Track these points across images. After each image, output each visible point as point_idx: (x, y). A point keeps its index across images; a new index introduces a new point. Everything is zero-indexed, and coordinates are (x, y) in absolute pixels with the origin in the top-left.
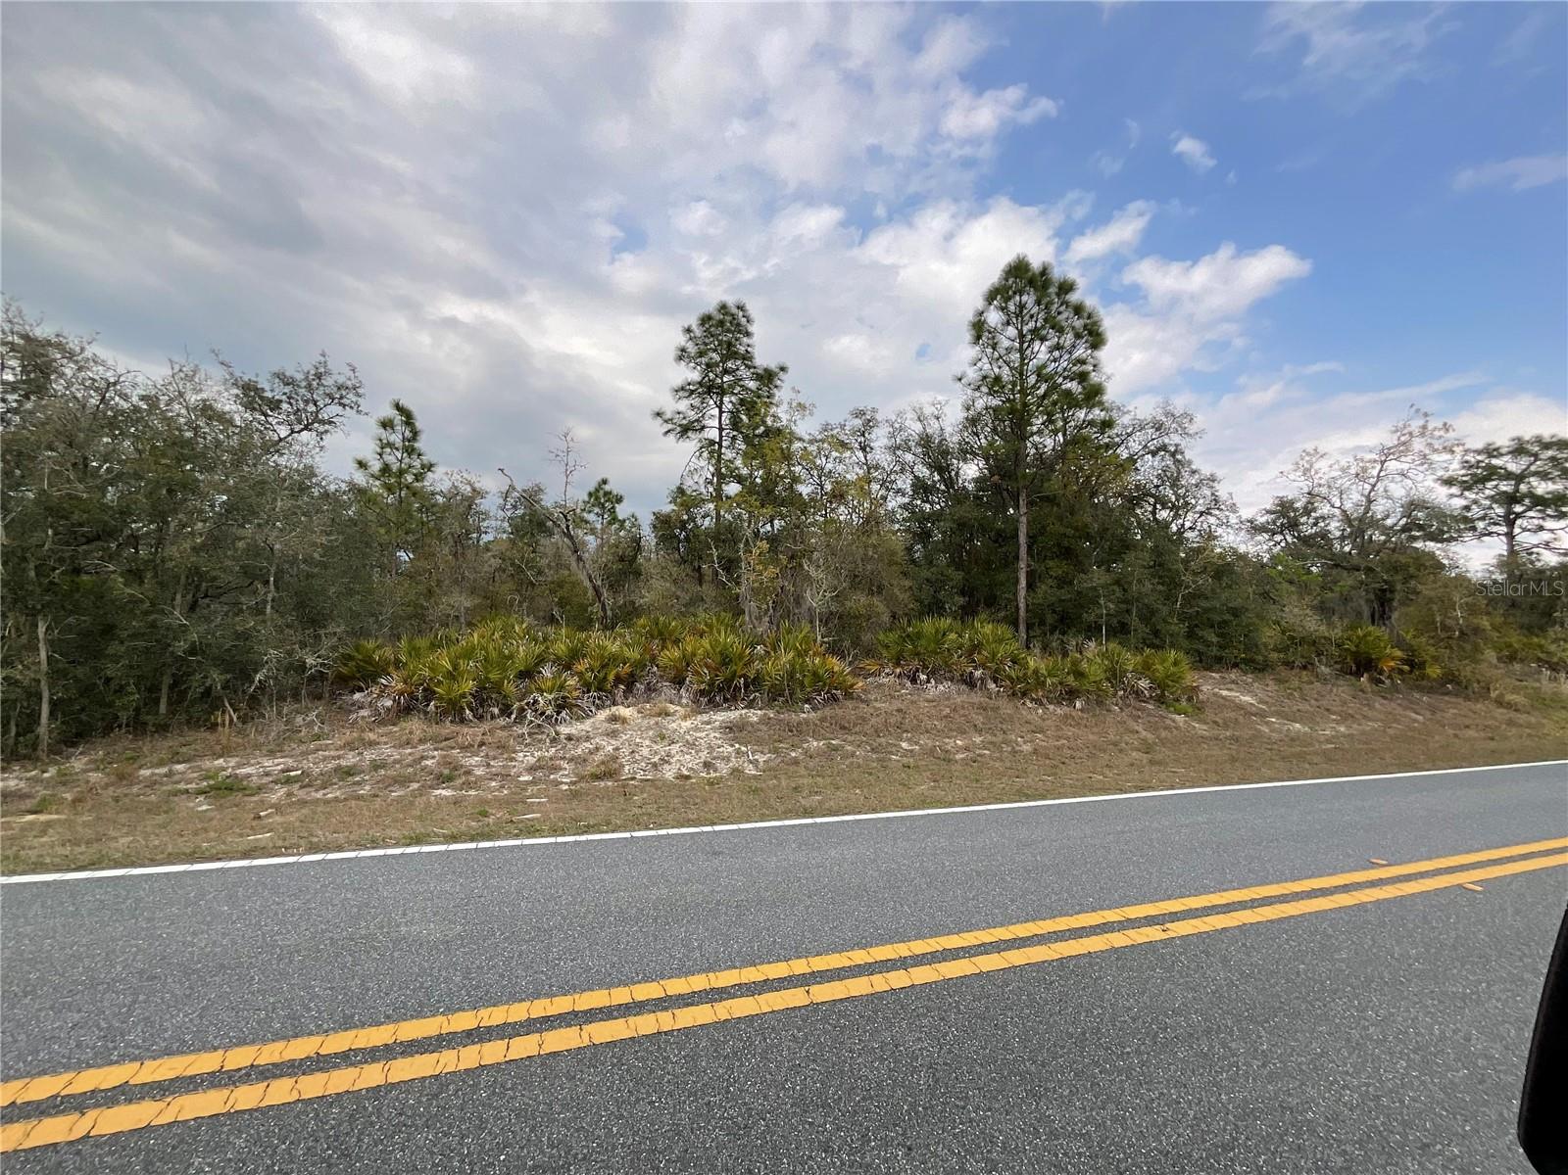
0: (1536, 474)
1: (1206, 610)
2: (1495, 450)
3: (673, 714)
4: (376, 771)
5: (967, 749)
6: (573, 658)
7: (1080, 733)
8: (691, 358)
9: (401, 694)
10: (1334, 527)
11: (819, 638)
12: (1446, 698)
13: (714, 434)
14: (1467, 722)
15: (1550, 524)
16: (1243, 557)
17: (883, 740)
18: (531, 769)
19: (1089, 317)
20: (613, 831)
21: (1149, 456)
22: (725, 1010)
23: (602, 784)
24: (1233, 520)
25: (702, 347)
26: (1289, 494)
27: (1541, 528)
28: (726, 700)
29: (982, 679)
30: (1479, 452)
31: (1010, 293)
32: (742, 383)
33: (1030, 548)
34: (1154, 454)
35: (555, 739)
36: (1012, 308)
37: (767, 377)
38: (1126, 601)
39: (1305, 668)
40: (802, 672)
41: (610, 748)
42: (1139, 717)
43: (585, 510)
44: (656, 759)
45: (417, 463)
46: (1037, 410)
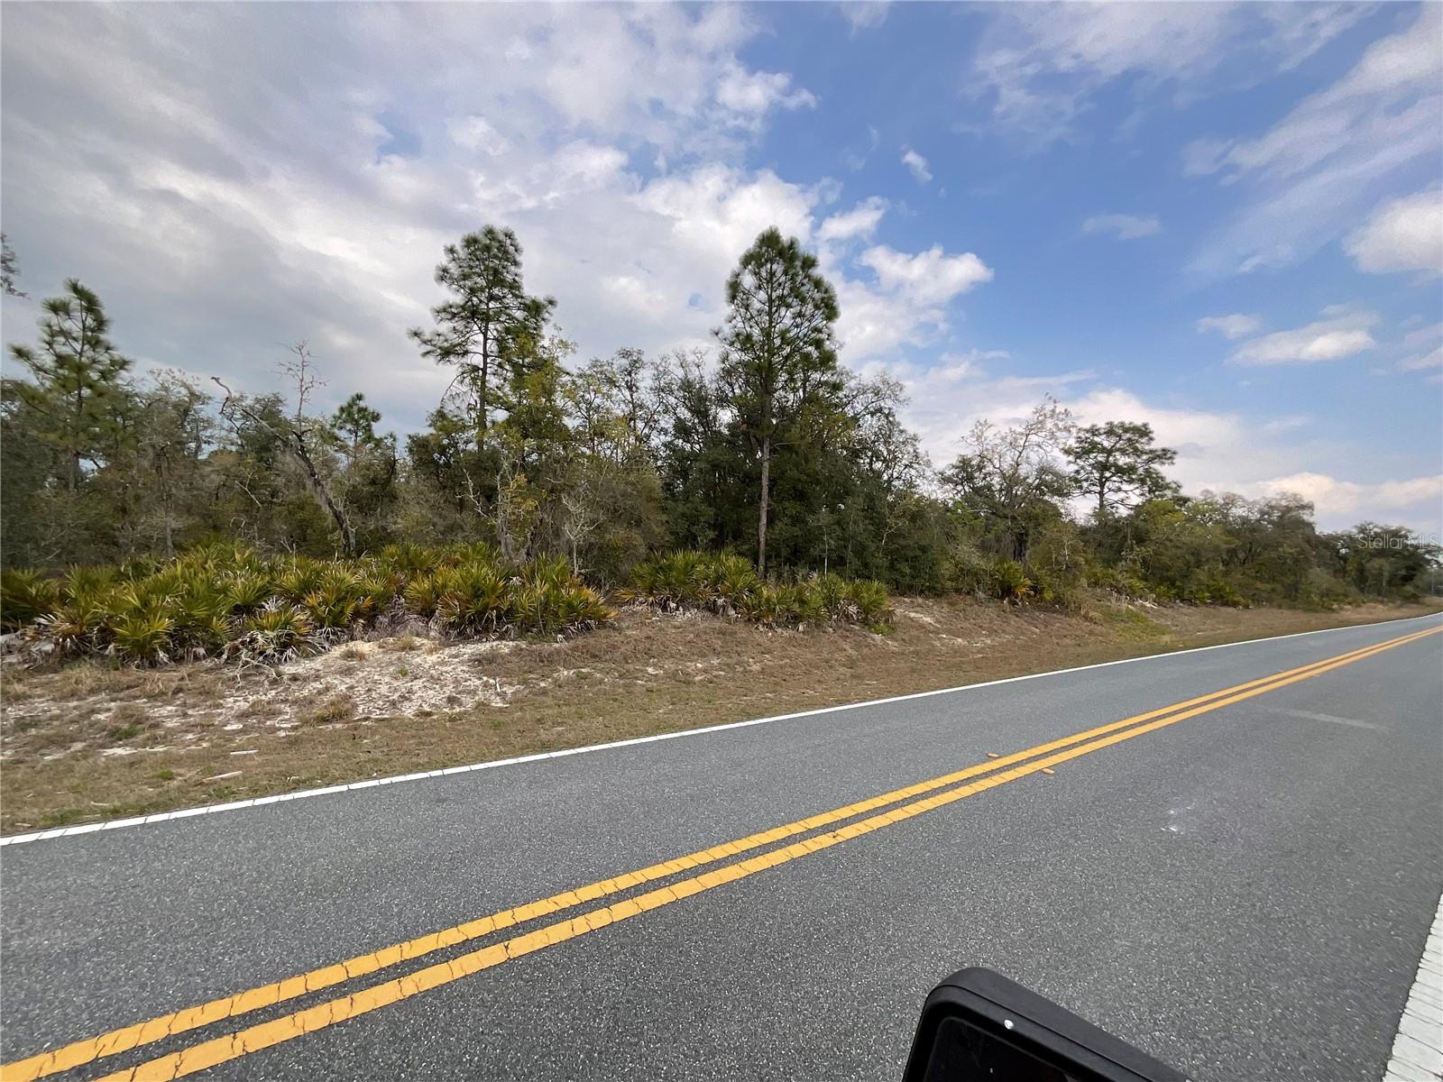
0: (1118, 450)
1: (903, 547)
2: (1097, 430)
3: (419, 648)
4: (23, 730)
5: (705, 671)
6: (303, 590)
7: (800, 652)
8: (453, 280)
9: (66, 635)
10: (996, 480)
11: (576, 569)
12: (1055, 615)
13: (477, 360)
14: (1066, 633)
15: (1125, 487)
16: (933, 503)
17: (631, 666)
18: (242, 716)
19: (826, 291)
20: (328, 785)
21: (869, 416)
22: (411, 985)
23: (330, 727)
24: (928, 473)
25: (466, 270)
26: (968, 453)
27: (1119, 489)
28: (477, 632)
29: (724, 607)
30: (1087, 431)
31: (763, 260)
32: (508, 311)
33: (770, 490)
34: (873, 414)
35: (275, 680)
36: (764, 274)
37: (535, 309)
38: (844, 539)
39: (968, 593)
40: (556, 603)
41: (343, 687)
42: (848, 637)
43: (335, 425)
44: (395, 697)
45: (105, 358)
46: (781, 369)
